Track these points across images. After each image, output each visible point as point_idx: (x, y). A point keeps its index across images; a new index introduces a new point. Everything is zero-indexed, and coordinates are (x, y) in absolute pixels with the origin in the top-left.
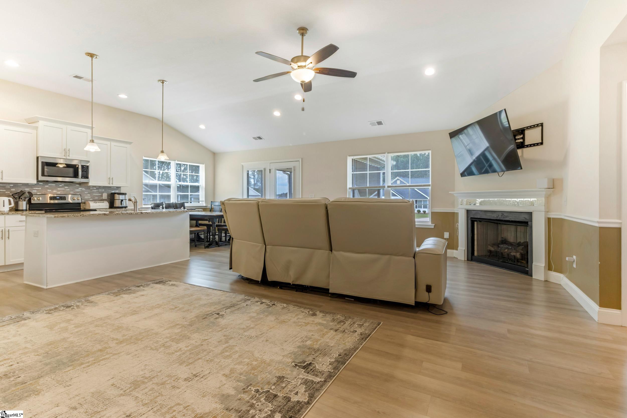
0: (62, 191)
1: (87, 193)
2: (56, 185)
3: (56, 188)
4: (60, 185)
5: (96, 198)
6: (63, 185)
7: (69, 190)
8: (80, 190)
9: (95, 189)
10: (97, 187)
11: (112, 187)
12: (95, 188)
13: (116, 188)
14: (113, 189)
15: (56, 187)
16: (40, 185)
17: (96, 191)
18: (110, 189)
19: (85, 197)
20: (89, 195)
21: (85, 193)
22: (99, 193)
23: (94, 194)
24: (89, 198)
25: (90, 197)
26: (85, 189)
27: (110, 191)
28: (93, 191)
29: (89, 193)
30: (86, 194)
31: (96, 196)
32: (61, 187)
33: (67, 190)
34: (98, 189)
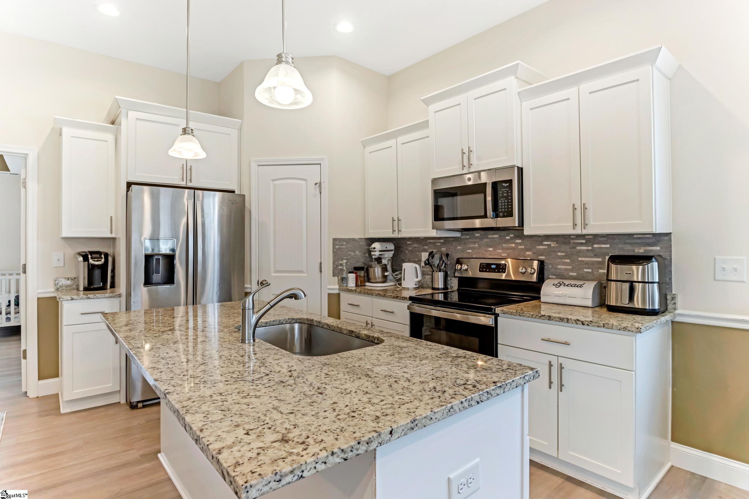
0: (510, 251)
1: (564, 254)
2: (500, 236)
3: (500, 243)
4: (508, 236)
5: (585, 270)
6: (512, 236)
7: (523, 247)
8: (546, 247)
9: (582, 243)
10: (587, 237)
11: (635, 236)
12: (584, 241)
13: (651, 236)
14: (639, 241)
15: (501, 241)
16: (477, 237)
17: (587, 250)
18: (627, 241)
19: (559, 267)
20: (568, 261)
21: (559, 254)
22: (596, 256)
23: (580, 259)
24: (567, 269)
25: (570, 267)
26: (557, 245)
27: (629, 247)
28: (578, 248)
29: (567, 257)
30: (560, 258)
31: (586, 264)
32: (507, 241)
33: (520, 247)
34: (593, 244)
